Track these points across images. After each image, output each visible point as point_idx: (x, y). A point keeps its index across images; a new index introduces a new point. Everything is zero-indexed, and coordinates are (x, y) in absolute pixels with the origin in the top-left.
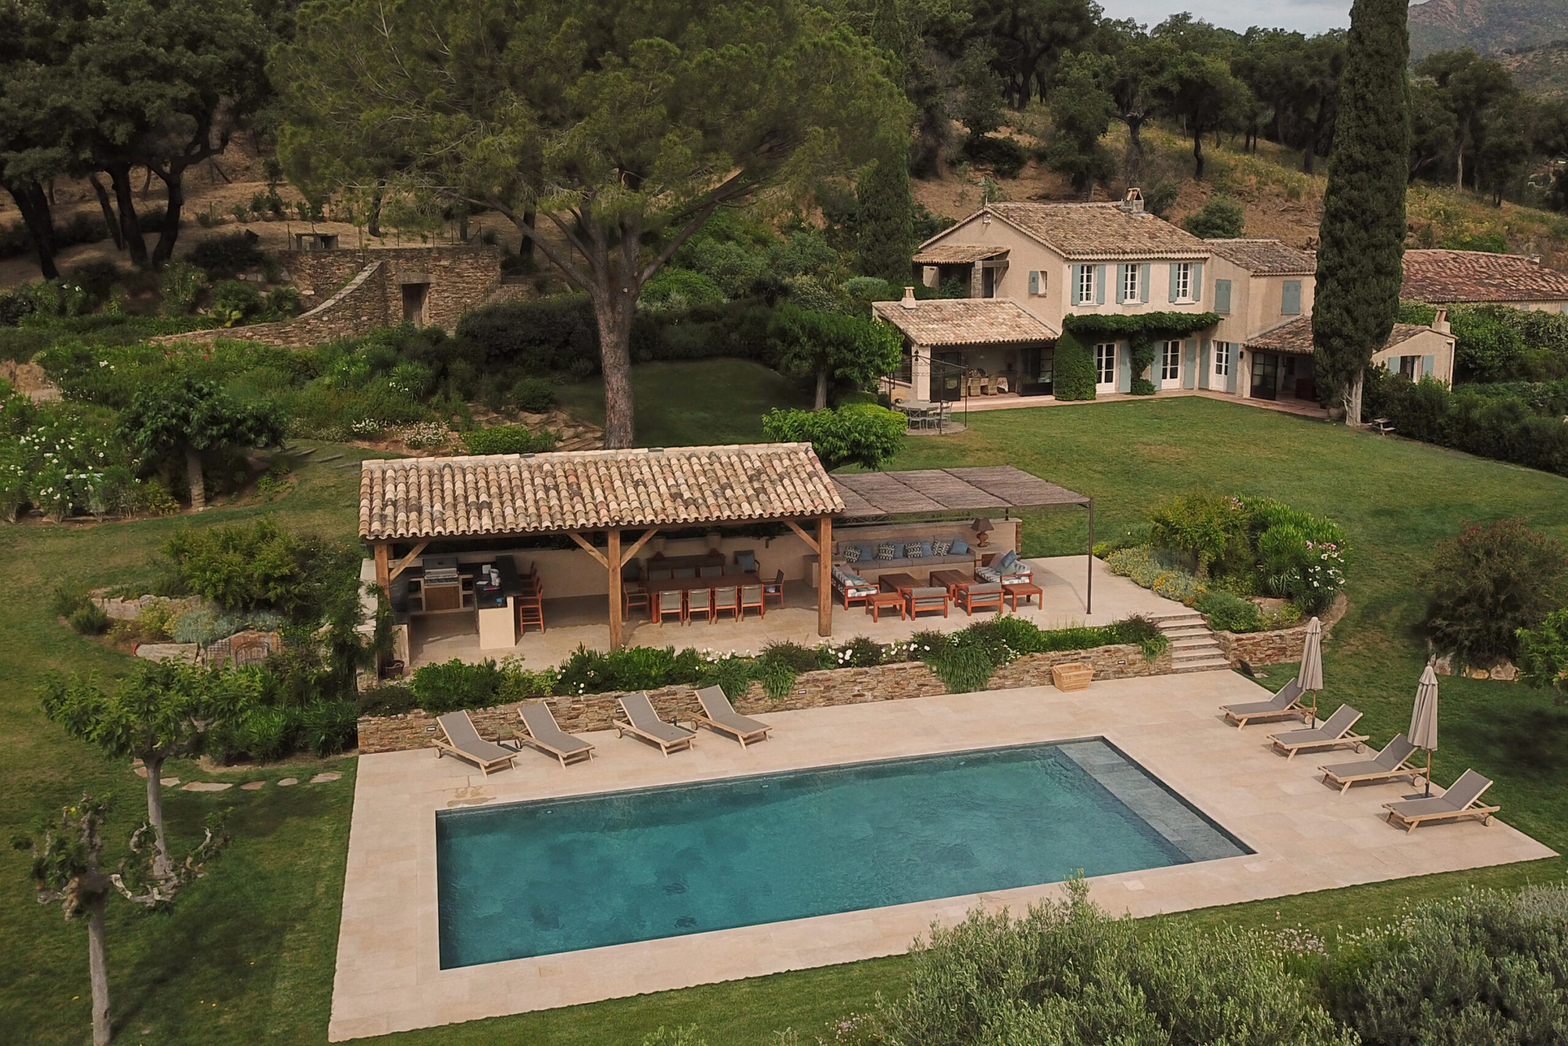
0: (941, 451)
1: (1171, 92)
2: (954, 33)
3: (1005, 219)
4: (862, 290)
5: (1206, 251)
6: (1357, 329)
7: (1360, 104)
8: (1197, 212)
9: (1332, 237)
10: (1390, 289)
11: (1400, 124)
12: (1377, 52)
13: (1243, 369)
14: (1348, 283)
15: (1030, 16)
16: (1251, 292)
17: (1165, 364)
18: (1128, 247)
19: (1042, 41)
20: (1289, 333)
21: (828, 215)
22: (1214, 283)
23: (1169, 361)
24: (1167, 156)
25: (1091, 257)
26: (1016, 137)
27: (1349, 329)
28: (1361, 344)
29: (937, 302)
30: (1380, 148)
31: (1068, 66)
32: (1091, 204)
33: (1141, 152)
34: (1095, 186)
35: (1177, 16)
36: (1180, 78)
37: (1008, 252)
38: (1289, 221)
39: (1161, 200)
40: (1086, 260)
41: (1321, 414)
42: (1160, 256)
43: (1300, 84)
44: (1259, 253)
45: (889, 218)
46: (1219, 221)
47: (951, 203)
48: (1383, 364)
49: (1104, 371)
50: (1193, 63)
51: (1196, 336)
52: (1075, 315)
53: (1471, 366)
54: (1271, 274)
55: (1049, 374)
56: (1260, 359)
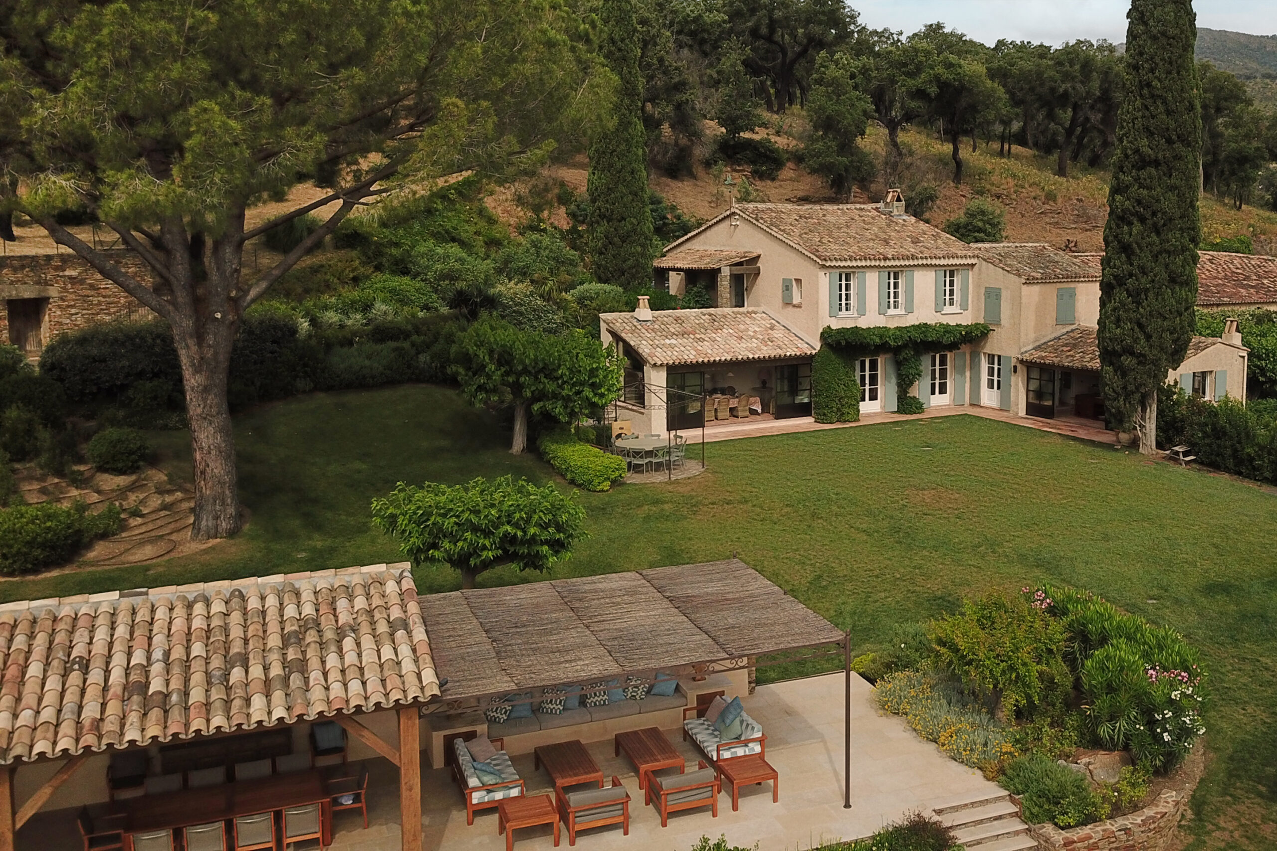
0: (666, 507)
1: (929, 95)
2: (709, 34)
3: (754, 221)
4: (591, 299)
5: (974, 257)
6: (1151, 347)
7: (1145, 91)
8: (959, 216)
9: (1119, 242)
10: (1186, 300)
11: (1191, 114)
12: (1164, 34)
13: (1017, 385)
14: (1139, 294)
15: (786, 18)
16: (1024, 300)
17: (933, 378)
18: (890, 253)
19: (800, 44)
20: (1066, 345)
21: (572, 215)
22: (983, 291)
23: (937, 375)
24: (925, 158)
25: (849, 263)
26: (773, 139)
27: (1141, 346)
28: (1156, 363)
29: (679, 312)
30: (1169, 141)
31: (824, 67)
32: (849, 206)
33: (900, 154)
34: (855, 189)
35: (931, 25)
36: (937, 78)
37: (759, 257)
38: (1047, 223)
39: (921, 202)
40: (844, 267)
41: (1107, 437)
42: (925, 262)
43: (1053, 90)
44: (1029, 258)
45: (623, 219)
46: (980, 224)
47: (707, 204)
48: (1176, 383)
49: (867, 387)
50: (949, 66)
51: (965, 349)
52: (834, 327)
53: (1261, 379)
54: (1044, 280)
55: (807, 392)
56: (1035, 374)
